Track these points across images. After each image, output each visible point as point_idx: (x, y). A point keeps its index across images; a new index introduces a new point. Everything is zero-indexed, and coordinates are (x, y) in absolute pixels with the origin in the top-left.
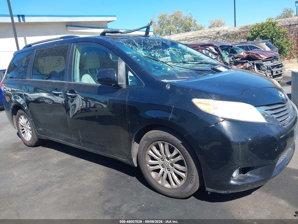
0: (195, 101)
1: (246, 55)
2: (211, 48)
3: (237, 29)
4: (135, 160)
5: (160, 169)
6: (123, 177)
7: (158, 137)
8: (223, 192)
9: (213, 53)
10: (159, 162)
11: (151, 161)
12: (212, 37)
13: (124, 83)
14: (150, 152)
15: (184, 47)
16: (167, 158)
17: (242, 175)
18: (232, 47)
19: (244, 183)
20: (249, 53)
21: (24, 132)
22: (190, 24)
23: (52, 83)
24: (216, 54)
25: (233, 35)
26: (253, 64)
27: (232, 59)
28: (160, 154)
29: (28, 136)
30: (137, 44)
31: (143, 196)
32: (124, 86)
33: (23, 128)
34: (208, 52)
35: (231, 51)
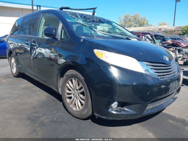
0: (96, 51)
1: (171, 42)
2: (148, 35)
3: (173, 28)
4: (60, 90)
5: (72, 97)
6: (55, 101)
7: (72, 75)
8: (104, 117)
9: (149, 39)
10: (72, 92)
11: (68, 91)
12: (156, 32)
13: (60, 37)
14: (68, 85)
15: (116, 25)
16: (76, 90)
17: (120, 108)
18: (163, 37)
19: (119, 113)
20: (174, 41)
21: (13, 68)
22: (143, 23)
23: (27, 37)
24: (151, 40)
25: (170, 31)
26: (176, 49)
27: (162, 44)
28: (73, 87)
29: (14, 70)
30: (79, 17)
31: (59, 114)
32: (59, 39)
33: (13, 65)
34: (146, 38)
35: (163, 39)
